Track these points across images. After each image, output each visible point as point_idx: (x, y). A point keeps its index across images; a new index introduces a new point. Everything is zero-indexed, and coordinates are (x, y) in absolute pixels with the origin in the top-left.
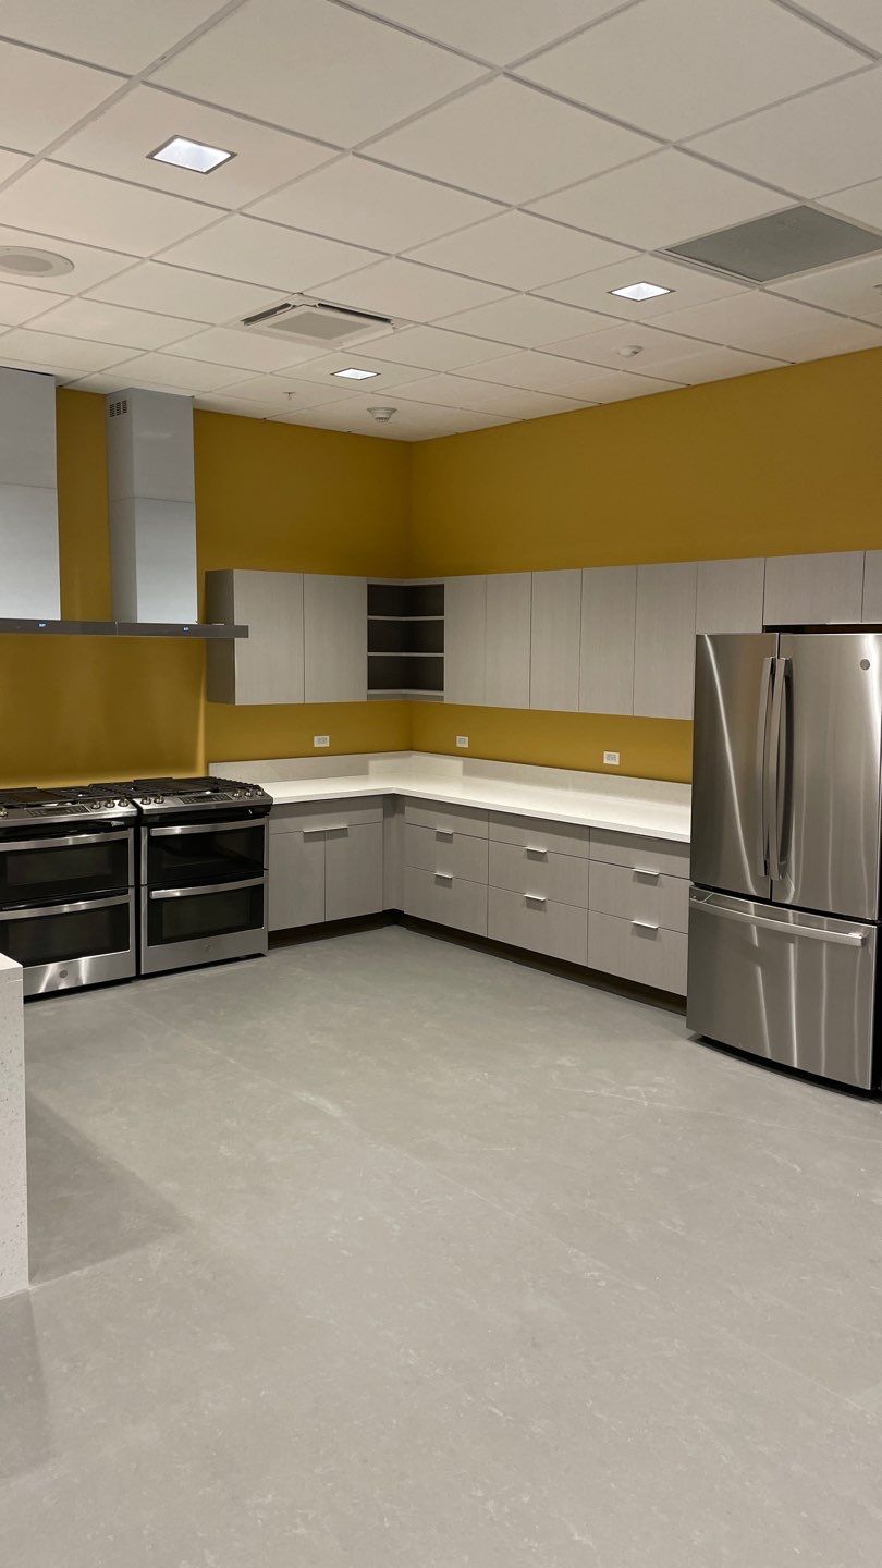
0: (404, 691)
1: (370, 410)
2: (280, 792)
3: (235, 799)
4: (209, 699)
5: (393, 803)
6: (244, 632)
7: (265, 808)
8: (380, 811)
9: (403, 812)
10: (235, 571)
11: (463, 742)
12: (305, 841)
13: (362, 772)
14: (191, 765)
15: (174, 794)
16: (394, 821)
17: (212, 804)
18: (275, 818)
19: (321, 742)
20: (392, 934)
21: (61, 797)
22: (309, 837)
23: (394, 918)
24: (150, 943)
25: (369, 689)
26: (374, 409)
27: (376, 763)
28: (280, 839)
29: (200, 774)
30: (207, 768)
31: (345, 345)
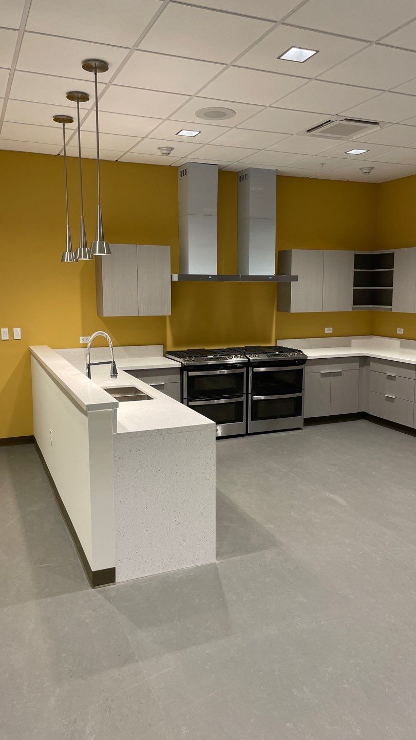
0: (371, 306)
1: (360, 169)
2: (311, 354)
3: (290, 356)
4: (278, 310)
5: (365, 360)
6: (296, 278)
7: (304, 361)
8: (357, 364)
9: (369, 365)
10: (293, 251)
11: (400, 331)
12: (321, 377)
13: (348, 345)
14: (269, 341)
15: (263, 353)
16: (364, 369)
17: (280, 358)
18: (308, 365)
19: (329, 330)
20: (362, 424)
21: (215, 353)
22: (324, 375)
23: (363, 416)
24: (252, 420)
25: (353, 305)
26: (363, 168)
27: (355, 341)
28: (310, 376)
29: (273, 344)
30: (276, 342)
31: (355, 138)
